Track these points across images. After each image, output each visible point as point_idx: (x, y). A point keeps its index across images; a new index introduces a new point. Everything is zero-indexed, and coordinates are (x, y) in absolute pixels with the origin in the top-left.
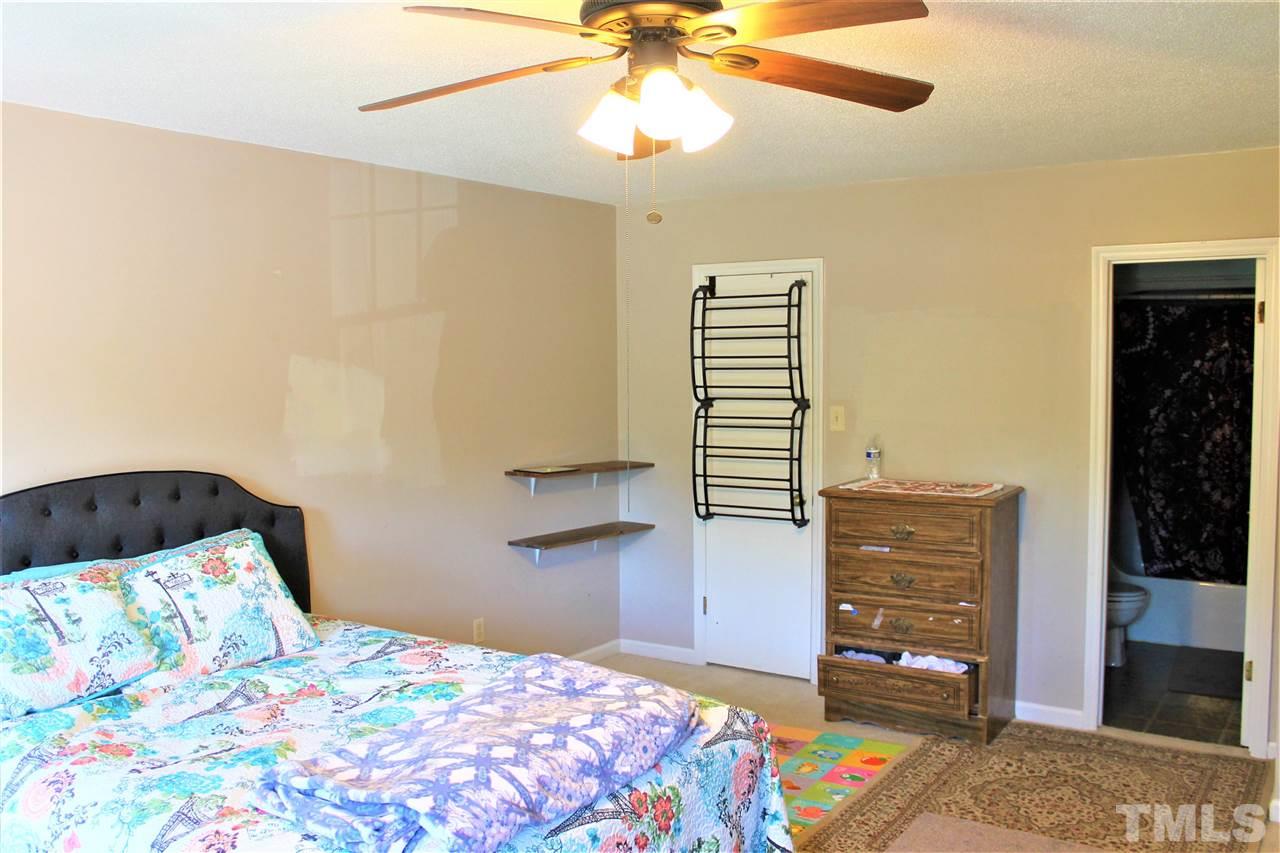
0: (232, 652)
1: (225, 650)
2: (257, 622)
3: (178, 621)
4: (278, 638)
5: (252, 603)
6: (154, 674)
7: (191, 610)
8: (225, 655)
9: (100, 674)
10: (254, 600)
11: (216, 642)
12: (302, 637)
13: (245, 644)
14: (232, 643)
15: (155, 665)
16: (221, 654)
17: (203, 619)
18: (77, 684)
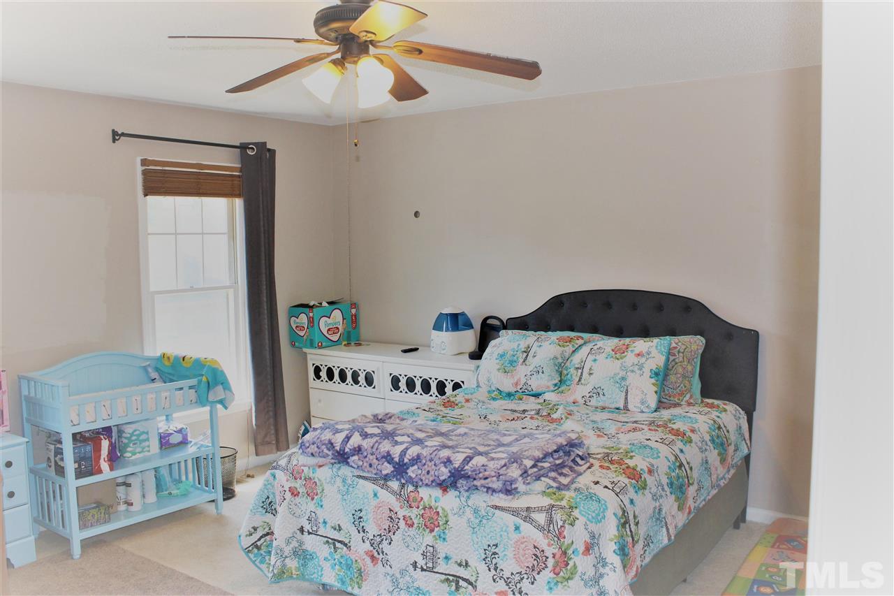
0: (595, 397)
1: (591, 394)
2: (618, 385)
3: (580, 371)
4: (626, 399)
5: (622, 374)
6: (551, 393)
7: (590, 367)
8: (590, 397)
9: (526, 384)
10: (624, 373)
11: (589, 388)
12: (642, 403)
13: (604, 395)
14: (597, 392)
15: (552, 388)
16: (588, 396)
17: (591, 374)
18: (517, 384)
